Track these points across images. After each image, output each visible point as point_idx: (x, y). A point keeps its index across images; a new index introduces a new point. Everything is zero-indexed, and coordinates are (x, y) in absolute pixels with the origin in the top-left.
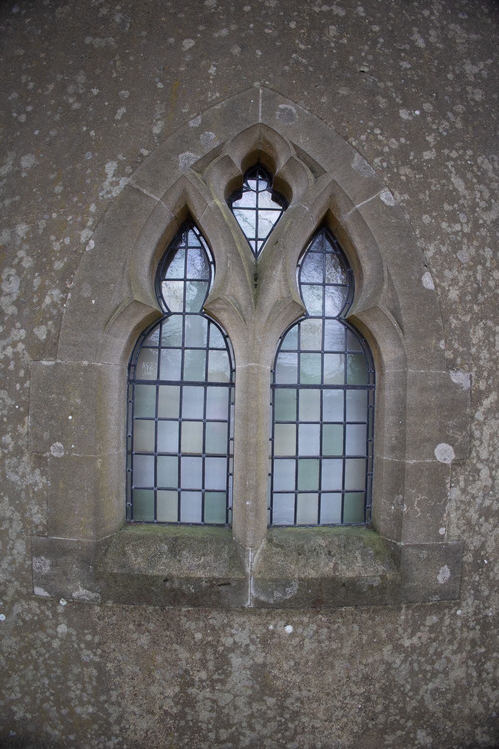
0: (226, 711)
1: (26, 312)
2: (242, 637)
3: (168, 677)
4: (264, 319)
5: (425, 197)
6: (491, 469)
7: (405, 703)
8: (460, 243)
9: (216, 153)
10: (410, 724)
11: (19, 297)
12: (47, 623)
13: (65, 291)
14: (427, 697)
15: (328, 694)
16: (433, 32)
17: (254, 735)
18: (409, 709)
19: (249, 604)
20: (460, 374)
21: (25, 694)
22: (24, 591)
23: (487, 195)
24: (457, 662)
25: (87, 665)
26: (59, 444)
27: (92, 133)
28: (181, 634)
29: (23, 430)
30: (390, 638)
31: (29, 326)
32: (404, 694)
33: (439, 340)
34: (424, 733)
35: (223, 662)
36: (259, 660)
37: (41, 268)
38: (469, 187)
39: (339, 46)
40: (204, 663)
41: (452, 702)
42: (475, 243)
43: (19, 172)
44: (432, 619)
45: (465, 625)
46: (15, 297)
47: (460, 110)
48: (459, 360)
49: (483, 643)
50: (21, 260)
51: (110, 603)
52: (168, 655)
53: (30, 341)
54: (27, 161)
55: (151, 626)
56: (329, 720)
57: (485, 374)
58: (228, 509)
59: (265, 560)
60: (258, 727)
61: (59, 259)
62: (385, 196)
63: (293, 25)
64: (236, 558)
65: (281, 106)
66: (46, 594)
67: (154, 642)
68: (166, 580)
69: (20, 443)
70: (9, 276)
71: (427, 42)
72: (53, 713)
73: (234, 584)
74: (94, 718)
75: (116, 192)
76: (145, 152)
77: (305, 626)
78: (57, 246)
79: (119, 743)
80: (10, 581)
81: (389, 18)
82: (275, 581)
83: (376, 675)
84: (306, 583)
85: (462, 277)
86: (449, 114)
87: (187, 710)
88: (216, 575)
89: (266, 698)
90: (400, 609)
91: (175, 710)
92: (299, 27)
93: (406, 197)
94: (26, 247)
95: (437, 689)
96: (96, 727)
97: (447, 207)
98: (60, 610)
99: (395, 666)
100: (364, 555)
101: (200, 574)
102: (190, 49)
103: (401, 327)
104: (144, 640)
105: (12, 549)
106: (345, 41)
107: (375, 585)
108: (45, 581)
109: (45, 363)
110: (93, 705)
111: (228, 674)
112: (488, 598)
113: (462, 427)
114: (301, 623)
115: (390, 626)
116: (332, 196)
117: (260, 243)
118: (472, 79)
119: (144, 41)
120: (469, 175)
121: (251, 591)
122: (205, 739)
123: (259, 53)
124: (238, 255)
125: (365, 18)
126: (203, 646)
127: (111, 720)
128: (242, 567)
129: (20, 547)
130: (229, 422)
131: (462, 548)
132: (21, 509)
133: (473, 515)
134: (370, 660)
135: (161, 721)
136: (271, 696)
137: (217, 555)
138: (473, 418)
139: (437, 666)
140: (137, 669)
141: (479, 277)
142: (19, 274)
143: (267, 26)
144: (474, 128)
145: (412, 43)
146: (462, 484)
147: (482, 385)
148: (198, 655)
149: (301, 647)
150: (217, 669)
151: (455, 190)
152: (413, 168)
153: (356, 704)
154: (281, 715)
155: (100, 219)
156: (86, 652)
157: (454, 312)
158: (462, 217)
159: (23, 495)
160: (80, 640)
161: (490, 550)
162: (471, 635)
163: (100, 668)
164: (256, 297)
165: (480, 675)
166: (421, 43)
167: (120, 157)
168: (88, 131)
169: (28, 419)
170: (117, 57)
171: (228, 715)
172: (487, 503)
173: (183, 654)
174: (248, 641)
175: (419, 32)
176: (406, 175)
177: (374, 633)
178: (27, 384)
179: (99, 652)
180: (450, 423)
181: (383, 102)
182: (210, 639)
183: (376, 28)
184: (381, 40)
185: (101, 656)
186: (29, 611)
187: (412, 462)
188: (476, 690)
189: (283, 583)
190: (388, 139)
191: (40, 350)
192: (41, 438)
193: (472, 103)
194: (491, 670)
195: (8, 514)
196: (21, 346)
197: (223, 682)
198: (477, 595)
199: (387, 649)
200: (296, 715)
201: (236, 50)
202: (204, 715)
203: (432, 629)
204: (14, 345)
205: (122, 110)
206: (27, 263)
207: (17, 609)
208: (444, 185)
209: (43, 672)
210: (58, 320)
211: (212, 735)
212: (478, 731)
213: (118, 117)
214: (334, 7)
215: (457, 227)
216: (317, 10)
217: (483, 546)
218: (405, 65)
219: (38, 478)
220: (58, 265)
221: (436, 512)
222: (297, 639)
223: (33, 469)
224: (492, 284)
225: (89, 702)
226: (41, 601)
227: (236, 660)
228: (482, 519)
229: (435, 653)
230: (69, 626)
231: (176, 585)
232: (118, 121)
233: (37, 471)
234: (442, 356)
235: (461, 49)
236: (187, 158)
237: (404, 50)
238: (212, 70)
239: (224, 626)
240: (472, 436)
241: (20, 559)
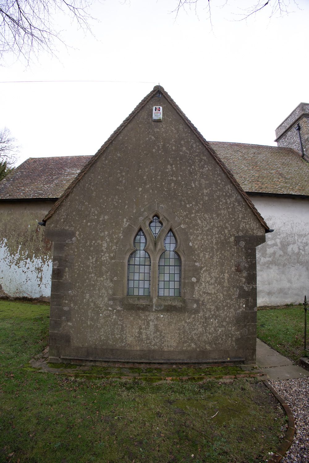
0: (149, 336)
1: (108, 250)
2: (152, 318)
3: (137, 327)
4: (157, 253)
5: (191, 225)
6: (205, 283)
7: (188, 336)
8: (199, 235)
9: (147, 217)
10: (190, 341)
11: (107, 248)
12: (111, 316)
13: (117, 246)
14: (193, 335)
15: (171, 332)
16: (197, 182)
17: (155, 342)
18: (189, 338)
19: (154, 310)
20: (197, 263)
21: (104, 333)
22: (106, 309)
23: (206, 224)
24: (200, 327)
25: (119, 325)
26: (116, 277)
27: (120, 211)
28: (140, 317)
29: (108, 275)
30: (184, 319)
31: (109, 253)
32: (188, 334)
33: (193, 256)
34: (193, 344)
35: (148, 324)
36: (156, 323)
37: (111, 241)
38: (202, 222)
39: (174, 189)
40: (144, 323)
41: (199, 337)
42: (202, 235)
43: (104, 220)
44: (193, 316)
45: (201, 318)
46: (106, 247)
47: (201, 203)
48: (197, 260)
49: (206, 323)
50: (107, 239)
51: (125, 310)
52: (137, 322)
53: (109, 256)
54: (106, 217)
55: (134, 315)
56: (171, 339)
57: (203, 263)
58: (149, 292)
59: (157, 301)
60: (156, 340)
61: (115, 240)
62: (182, 226)
63: (164, 184)
64: (151, 301)
65: (161, 206)
66: (111, 309)
67: (134, 319)
68: (137, 305)
69: (107, 277)
70: (104, 243)
71: (195, 185)
72: (111, 337)
73: (151, 306)
74: (120, 338)
75: (126, 226)
76: (132, 217)
77: (165, 315)
78: (114, 237)
79: (125, 344)
80: (103, 307)
81: (186, 179)
82: (159, 305)
83: (181, 328)
84: (165, 306)
85: (198, 243)
86: (199, 204)
87: (140, 335)
88: (147, 304)
89: (157, 332)
90: (185, 313)
91: (138, 335)
92: (165, 184)
93: (187, 226)
94: (108, 237)
95: (195, 333)
96: (120, 340)
97: (196, 227)
98: (114, 312)
99: (185, 326)
100: (178, 301)
101: (144, 303)
102: (141, 191)
103: (184, 254)
104: (132, 318)
105: (104, 299)
106: (175, 187)
107: (180, 307)
108: (111, 306)
109: (113, 261)
110: (120, 335)
111: (149, 326)
112: (206, 312)
113: (198, 274)
114: (164, 315)
115: (183, 316)
116: (171, 226)
117: (156, 235)
118: (205, 194)
119: (130, 188)
120: (202, 219)
121: (154, 307)
122: (144, 343)
123: (156, 192)
124: (152, 240)
125: (181, 180)
126: (144, 319)
127: (124, 338)
128: (152, 302)
129: (106, 299)
130: (150, 273)
131: (199, 300)
132: (107, 291)
133: (201, 293)
134: (180, 324)
135: (135, 338)
136: (158, 332)
137: (147, 300)
138: (200, 272)
139: (195, 327)
140: (130, 325)
141: (203, 243)
142: (106, 242)
143: (158, 184)
144: (204, 207)
145: (191, 186)
146: (198, 286)
147: (203, 266)
148: (143, 322)
149: (165, 320)
150: (147, 325)
151: (198, 223)
152: (189, 219)
153: (177, 335)
154: (161, 337)
155: (123, 232)
156: (119, 322)
157: (196, 250)
158: (199, 229)
159: (108, 288)
160: (118, 319)
161: (206, 301)
162: (203, 320)
163: (122, 325)
164: (155, 248)
165: (206, 331)
166: (194, 186)
167: (127, 218)
168: (119, 211)
169: (109, 272)
170: (125, 192)
171: (149, 337)
172: (204, 290)
173: (140, 322)
174: (153, 319)
175: (193, 183)
176: (187, 221)
177: (180, 318)
178: (109, 265)
179: (122, 322)
180: (195, 273)
181: (183, 203)
182: (146, 318)
183: (183, 183)
184: (184, 186)
185: (122, 323)
186: (107, 313)
187: (187, 281)
188: (205, 335)
189: (161, 306)
190: (184, 212)
191: (112, 258)
192: (112, 276)
193: (205, 201)
194: (208, 330)
195: (104, 292)
196: (107, 258)
197: (148, 328)
198: (203, 311)
199: (183, 322)
200: (164, 337)
201: (151, 191)
202: (144, 337)
203: (193, 318)
204: (106, 257)
205: (126, 206)
206: (108, 240)
207: (105, 313)
208: (196, 222)
209: (109, 327)
210: (115, 252)
211: (145, 342)
212: (207, 345)
213: (126, 208)
214: (173, 177)
215: (198, 232)
216: (169, 178)
217: (204, 300)
218: (189, 192)
219: (111, 284)
220: (115, 241)
221: (193, 292)
222: (164, 318)
223: (110, 283)
224: (206, 244)
225: (119, 334)
226: (110, 311)
227: (151, 323)
228: (203, 294)
229: (194, 324)
230: (116, 316)
231: (139, 306)
232: (126, 209)
233: (111, 283)
234: (193, 260)
235: (203, 186)
236: (141, 218)
237: (189, 188)
238: (146, 196)
239: (148, 315)
240: (200, 276)
241: (106, 302)
